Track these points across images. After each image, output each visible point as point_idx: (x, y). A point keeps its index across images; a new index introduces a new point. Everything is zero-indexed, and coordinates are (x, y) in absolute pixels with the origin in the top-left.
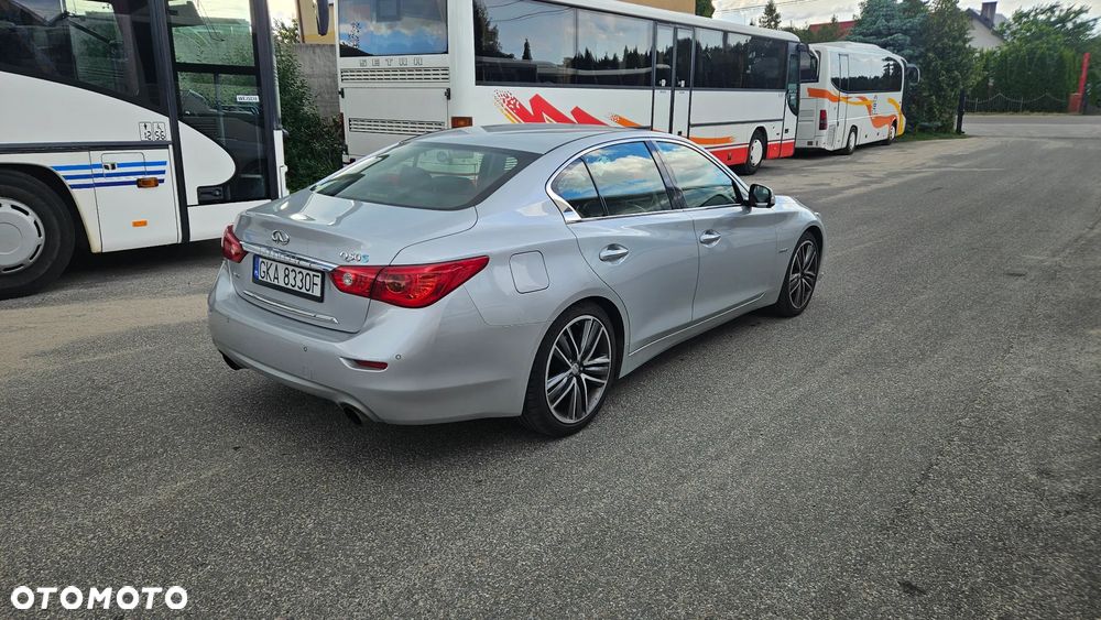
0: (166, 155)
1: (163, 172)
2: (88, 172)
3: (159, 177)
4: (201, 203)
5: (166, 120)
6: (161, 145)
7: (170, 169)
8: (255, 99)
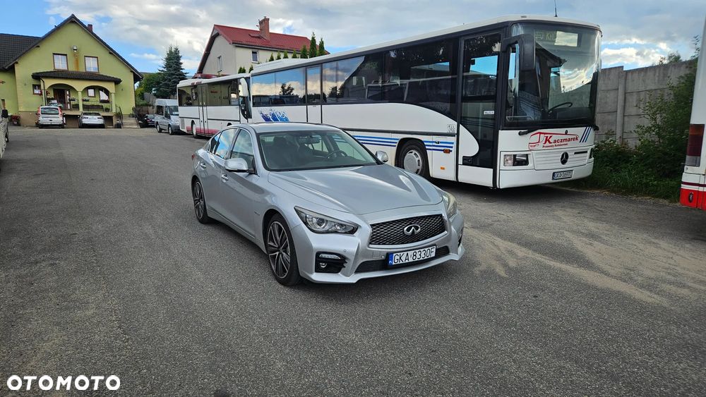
0: (453, 139)
1: (452, 147)
2: (431, 144)
3: (451, 149)
4: (464, 164)
5: (456, 123)
6: (452, 135)
7: (454, 146)
8: (492, 112)
